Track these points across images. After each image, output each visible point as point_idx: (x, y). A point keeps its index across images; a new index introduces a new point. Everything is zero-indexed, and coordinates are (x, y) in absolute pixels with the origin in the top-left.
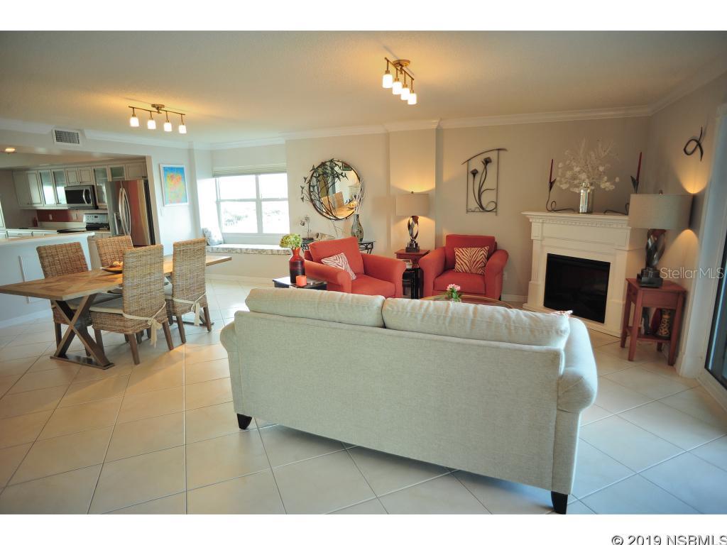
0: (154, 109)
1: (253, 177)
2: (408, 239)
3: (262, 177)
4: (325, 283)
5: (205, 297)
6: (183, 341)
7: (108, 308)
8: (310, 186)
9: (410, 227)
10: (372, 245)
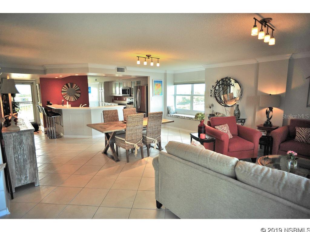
0: (147, 57)
1: (191, 85)
2: (265, 119)
3: (195, 85)
4: (215, 138)
5: (160, 137)
6: (148, 155)
7: (122, 138)
8: (215, 90)
9: (267, 113)
10: (245, 121)
